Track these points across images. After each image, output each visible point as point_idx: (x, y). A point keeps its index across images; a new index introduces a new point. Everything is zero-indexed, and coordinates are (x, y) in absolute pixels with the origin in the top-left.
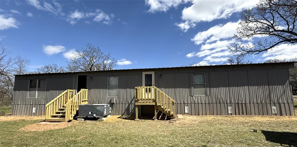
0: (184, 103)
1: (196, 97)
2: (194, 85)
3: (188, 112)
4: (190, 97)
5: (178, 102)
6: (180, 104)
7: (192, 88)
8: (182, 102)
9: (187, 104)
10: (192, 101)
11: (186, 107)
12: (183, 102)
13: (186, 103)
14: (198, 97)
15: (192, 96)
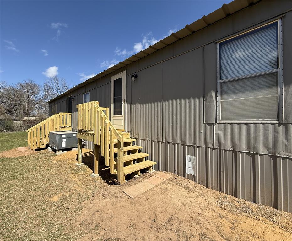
0: (184, 145)
1: (229, 127)
2: (221, 83)
3: (193, 173)
4: (203, 126)
5: (167, 138)
6: (174, 144)
7: (213, 94)
8: (179, 141)
9: (194, 147)
10: (209, 141)
11: (188, 157)
12: (181, 140)
13: (188, 146)
14: (236, 127)
15: (210, 124)
